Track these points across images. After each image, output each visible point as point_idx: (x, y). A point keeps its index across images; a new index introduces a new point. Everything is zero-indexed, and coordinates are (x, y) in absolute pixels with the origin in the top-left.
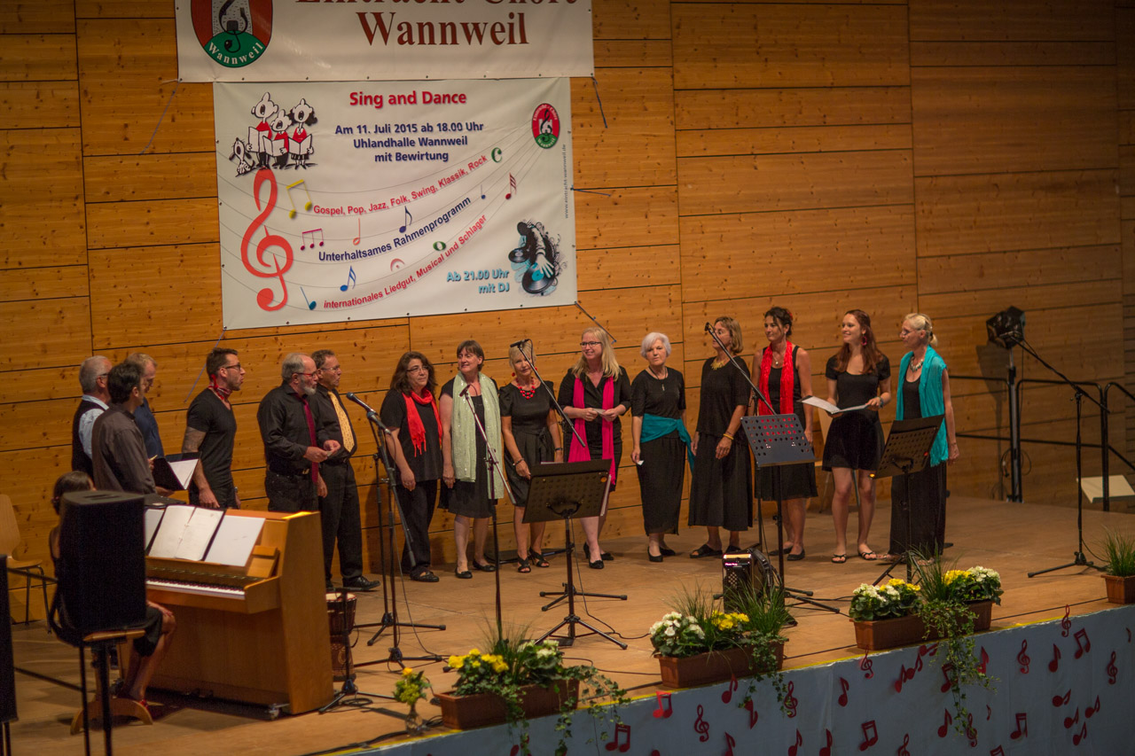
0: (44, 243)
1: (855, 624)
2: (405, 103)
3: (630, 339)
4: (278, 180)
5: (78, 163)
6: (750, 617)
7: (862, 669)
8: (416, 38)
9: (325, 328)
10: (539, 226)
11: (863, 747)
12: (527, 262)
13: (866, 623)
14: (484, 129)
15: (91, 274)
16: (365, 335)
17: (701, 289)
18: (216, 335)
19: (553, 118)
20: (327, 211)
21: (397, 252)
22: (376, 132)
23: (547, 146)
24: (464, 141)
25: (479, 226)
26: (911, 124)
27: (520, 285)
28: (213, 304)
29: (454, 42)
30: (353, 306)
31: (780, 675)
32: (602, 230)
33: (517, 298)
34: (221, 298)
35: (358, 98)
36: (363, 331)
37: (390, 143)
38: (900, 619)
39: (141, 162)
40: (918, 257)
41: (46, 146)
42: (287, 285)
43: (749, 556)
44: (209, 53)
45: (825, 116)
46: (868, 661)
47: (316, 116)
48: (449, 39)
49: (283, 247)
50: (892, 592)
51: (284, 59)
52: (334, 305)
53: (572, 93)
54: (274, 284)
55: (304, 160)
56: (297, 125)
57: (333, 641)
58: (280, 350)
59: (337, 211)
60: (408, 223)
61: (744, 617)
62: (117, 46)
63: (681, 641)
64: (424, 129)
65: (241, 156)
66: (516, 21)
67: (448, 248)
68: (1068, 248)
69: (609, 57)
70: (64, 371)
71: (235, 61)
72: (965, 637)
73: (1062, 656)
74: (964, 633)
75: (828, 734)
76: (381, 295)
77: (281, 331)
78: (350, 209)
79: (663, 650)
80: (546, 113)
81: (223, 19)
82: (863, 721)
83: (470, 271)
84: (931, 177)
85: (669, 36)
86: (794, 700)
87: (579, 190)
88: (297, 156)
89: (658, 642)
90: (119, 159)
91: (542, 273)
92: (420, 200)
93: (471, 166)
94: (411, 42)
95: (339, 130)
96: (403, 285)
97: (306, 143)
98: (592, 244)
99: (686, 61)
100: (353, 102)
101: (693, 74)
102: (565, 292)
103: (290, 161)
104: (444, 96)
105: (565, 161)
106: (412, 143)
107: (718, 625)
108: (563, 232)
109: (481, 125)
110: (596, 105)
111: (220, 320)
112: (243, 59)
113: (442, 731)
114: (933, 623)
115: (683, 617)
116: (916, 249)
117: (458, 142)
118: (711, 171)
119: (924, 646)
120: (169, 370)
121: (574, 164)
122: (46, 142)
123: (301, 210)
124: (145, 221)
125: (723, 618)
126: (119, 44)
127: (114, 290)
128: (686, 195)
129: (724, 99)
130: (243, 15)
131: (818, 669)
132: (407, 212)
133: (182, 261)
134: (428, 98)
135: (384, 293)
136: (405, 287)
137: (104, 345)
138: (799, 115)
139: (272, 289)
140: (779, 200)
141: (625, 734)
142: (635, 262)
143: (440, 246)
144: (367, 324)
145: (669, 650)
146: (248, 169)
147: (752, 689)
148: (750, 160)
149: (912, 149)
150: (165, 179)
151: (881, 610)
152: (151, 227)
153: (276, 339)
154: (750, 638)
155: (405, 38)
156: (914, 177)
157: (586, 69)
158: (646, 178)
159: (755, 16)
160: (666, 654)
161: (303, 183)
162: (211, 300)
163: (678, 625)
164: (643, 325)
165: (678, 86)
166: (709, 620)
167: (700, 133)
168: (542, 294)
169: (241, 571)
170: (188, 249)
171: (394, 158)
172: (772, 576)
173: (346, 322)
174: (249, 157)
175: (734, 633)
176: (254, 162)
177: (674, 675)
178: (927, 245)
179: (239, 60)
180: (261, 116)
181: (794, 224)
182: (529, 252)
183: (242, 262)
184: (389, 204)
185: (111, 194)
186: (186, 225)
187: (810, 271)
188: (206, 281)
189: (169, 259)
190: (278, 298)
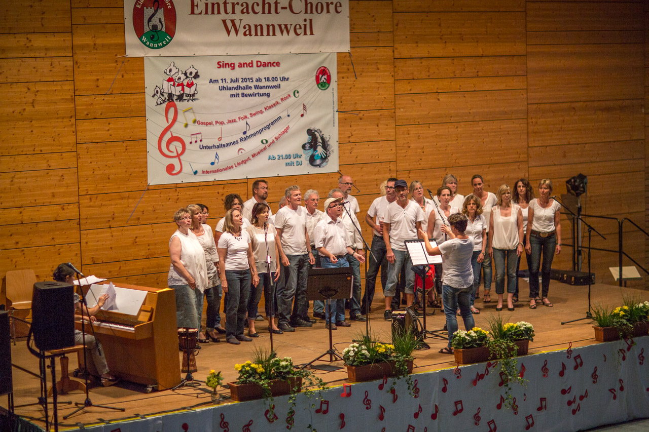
0: (54, 140)
2: (247, 66)
3: (368, 190)
4: (178, 108)
5: (72, 99)
6: (395, 347)
7: (455, 374)
8: (253, 32)
9: (202, 184)
10: (318, 131)
11: (455, 414)
12: (312, 150)
13: (459, 350)
14: (289, 80)
15: (78, 156)
17: (407, 164)
18: (143, 188)
19: (327, 74)
20: (204, 123)
21: (241, 145)
22: (231, 82)
23: (324, 89)
24: (279, 87)
25: (286, 131)
26: (526, 75)
27: (308, 161)
28: (143, 171)
29: (274, 34)
30: (217, 173)
31: (410, 376)
32: (354, 133)
33: (306, 169)
34: (147, 169)
35: (221, 64)
36: (223, 186)
37: (238, 88)
38: (476, 349)
39: (106, 99)
40: (528, 147)
41: (55, 90)
42: (182, 161)
43: (405, 312)
44: (142, 42)
45: (478, 72)
46: (459, 369)
47: (198, 74)
48: (271, 33)
49: (180, 142)
50: (473, 334)
51: (181, 44)
52: (207, 172)
53: (338, 61)
54: (175, 162)
55: (192, 97)
56: (188, 79)
58: (178, 195)
59: (210, 124)
60: (248, 129)
62: (93, 39)
63: (357, 359)
64: (257, 80)
65: (159, 95)
66: (308, 23)
67: (269, 143)
68: (614, 142)
69: (358, 41)
70: (63, 206)
71: (156, 45)
72: (512, 358)
73: (567, 368)
74: (512, 356)
75: (436, 406)
76: (232, 167)
77: (178, 186)
78: (217, 122)
79: (348, 362)
80: (323, 71)
81: (150, 24)
82: (456, 400)
83: (280, 155)
84: (537, 104)
85: (392, 30)
86: (417, 389)
87: (340, 112)
88: (189, 95)
89: (346, 359)
90: (94, 97)
91: (320, 155)
92: (254, 118)
93: (282, 99)
94: (250, 35)
95: (211, 81)
96: (244, 162)
97: (193, 88)
98: (347, 140)
99: (401, 43)
100: (219, 66)
101: (404, 50)
102: (332, 166)
103: (185, 97)
104: (268, 63)
105: (333, 97)
106: (250, 88)
107: (378, 351)
108: (332, 135)
109: (288, 78)
110: (351, 67)
111: (146, 180)
112: (160, 44)
113: (230, 402)
114: (495, 351)
115: (359, 346)
116: (528, 143)
117: (275, 87)
118: (414, 101)
119: (490, 363)
120: (119, 206)
121: (338, 98)
122: (55, 88)
123: (190, 123)
124: (108, 129)
125: (380, 347)
126: (94, 37)
127: (90, 164)
128: (400, 114)
129: (421, 63)
130: (160, 22)
131: (431, 374)
132: (247, 124)
133: (126, 150)
134: (259, 64)
135: (234, 166)
136: (245, 163)
137: (84, 193)
138: (463, 72)
139: (173, 163)
140: (451, 117)
141: (326, 405)
142: (371, 150)
143: (264, 142)
144: (225, 182)
145: (351, 363)
146: (162, 102)
147: (394, 383)
148: (435, 95)
149: (527, 89)
150: (118, 107)
151: (467, 344)
152: (110, 132)
153: (176, 190)
154: (394, 357)
155: (247, 33)
156: (528, 104)
157: (346, 48)
158: (377, 105)
159: (440, 19)
160: (349, 364)
161: (192, 109)
162: (141, 170)
163: (356, 350)
164: (375, 183)
165: (397, 56)
166: (373, 348)
167: (408, 81)
168: (320, 167)
170: (129, 143)
171: (240, 96)
173: (214, 181)
174: (163, 95)
175: (386, 354)
176: (165, 98)
177: (353, 375)
178: (534, 141)
179: (158, 45)
180: (169, 74)
181: (459, 129)
182: (313, 144)
183: (158, 150)
184: (237, 120)
185: (89, 115)
186: (129, 131)
187: (468, 154)
188: (138, 160)
189: (119, 148)
190: (177, 169)
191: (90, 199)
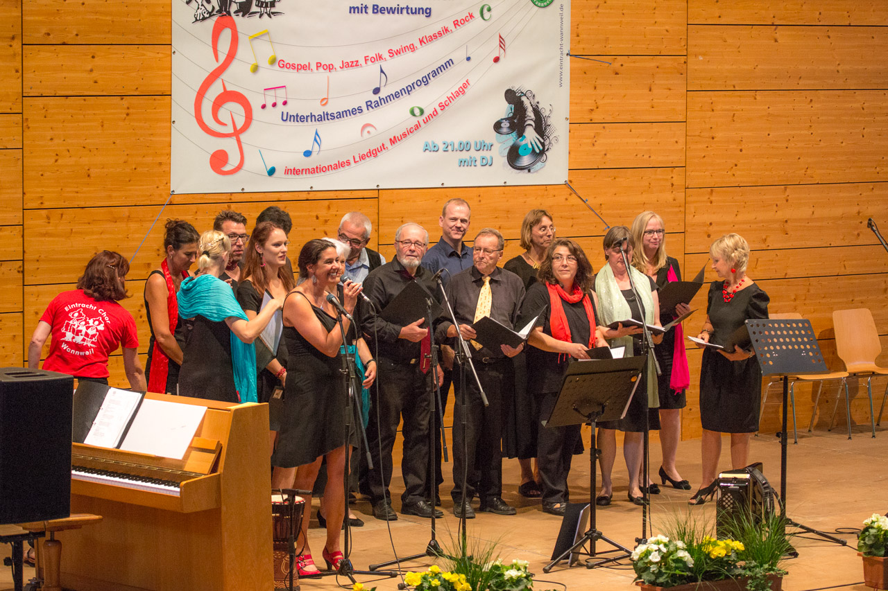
1: (864, 559)
4: (239, 29)
6: (745, 545)
9: (285, 197)
10: (529, 94)
12: (514, 134)
13: (876, 558)
15: (25, 124)
16: (329, 208)
18: (161, 199)
20: (293, 66)
21: (368, 116)
23: (542, 5)
25: (462, 91)
27: (506, 158)
28: (160, 164)
30: (316, 174)
32: (600, 102)
33: (500, 174)
34: (170, 158)
36: (327, 202)
42: (244, 146)
43: (747, 476)
49: (240, 103)
52: (296, 172)
54: (229, 145)
55: (269, 7)
57: (276, 548)
59: (304, 67)
60: (383, 84)
61: (739, 545)
63: (667, 569)
65: (200, 0)
67: (426, 114)
76: (348, 163)
77: (234, 198)
78: (319, 65)
79: (645, 577)
83: (449, 141)
87: (576, 56)
88: (262, 3)
89: (640, 569)
91: (530, 147)
92: (397, 58)
93: (456, 24)
96: (373, 153)
98: (587, 120)
102: (554, 170)
103: (254, 8)
105: (562, 22)
107: (709, 553)
108: (557, 103)
111: (168, 183)
115: (669, 541)
118: (725, 41)
120: (108, 236)
121: (572, 27)
123: (264, 64)
124: (89, 68)
125: (715, 544)
127: (50, 143)
128: (696, 67)
132: (382, 71)
135: (352, 161)
136: (376, 155)
137: (35, 205)
139: (227, 151)
140: (800, 78)
142: (635, 140)
143: (417, 112)
144: (332, 195)
145: (653, 578)
146: (206, 15)
148: (770, 31)
150: (113, 22)
152: (95, 75)
154: (744, 568)
161: (268, 33)
162: (159, 160)
166: (700, 546)
168: (529, 171)
169: (179, 464)
170: (135, 101)
171: (370, 10)
172: (772, 500)
173: (308, 192)
174: (208, 2)
175: (727, 562)
176: (213, 8)
181: (816, 106)
182: (516, 122)
183: (195, 119)
184: (362, 61)
185: (51, 36)
186: (134, 74)
187: (831, 159)
188: (153, 139)
189: (112, 111)
190: (233, 161)
191: (48, 218)
